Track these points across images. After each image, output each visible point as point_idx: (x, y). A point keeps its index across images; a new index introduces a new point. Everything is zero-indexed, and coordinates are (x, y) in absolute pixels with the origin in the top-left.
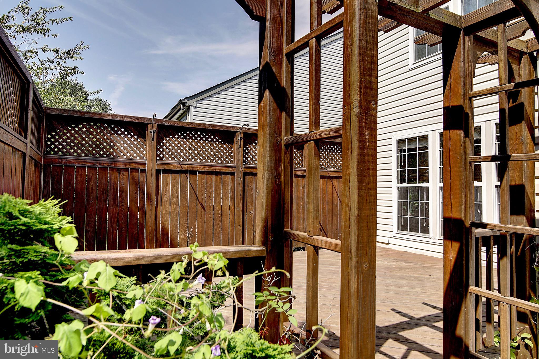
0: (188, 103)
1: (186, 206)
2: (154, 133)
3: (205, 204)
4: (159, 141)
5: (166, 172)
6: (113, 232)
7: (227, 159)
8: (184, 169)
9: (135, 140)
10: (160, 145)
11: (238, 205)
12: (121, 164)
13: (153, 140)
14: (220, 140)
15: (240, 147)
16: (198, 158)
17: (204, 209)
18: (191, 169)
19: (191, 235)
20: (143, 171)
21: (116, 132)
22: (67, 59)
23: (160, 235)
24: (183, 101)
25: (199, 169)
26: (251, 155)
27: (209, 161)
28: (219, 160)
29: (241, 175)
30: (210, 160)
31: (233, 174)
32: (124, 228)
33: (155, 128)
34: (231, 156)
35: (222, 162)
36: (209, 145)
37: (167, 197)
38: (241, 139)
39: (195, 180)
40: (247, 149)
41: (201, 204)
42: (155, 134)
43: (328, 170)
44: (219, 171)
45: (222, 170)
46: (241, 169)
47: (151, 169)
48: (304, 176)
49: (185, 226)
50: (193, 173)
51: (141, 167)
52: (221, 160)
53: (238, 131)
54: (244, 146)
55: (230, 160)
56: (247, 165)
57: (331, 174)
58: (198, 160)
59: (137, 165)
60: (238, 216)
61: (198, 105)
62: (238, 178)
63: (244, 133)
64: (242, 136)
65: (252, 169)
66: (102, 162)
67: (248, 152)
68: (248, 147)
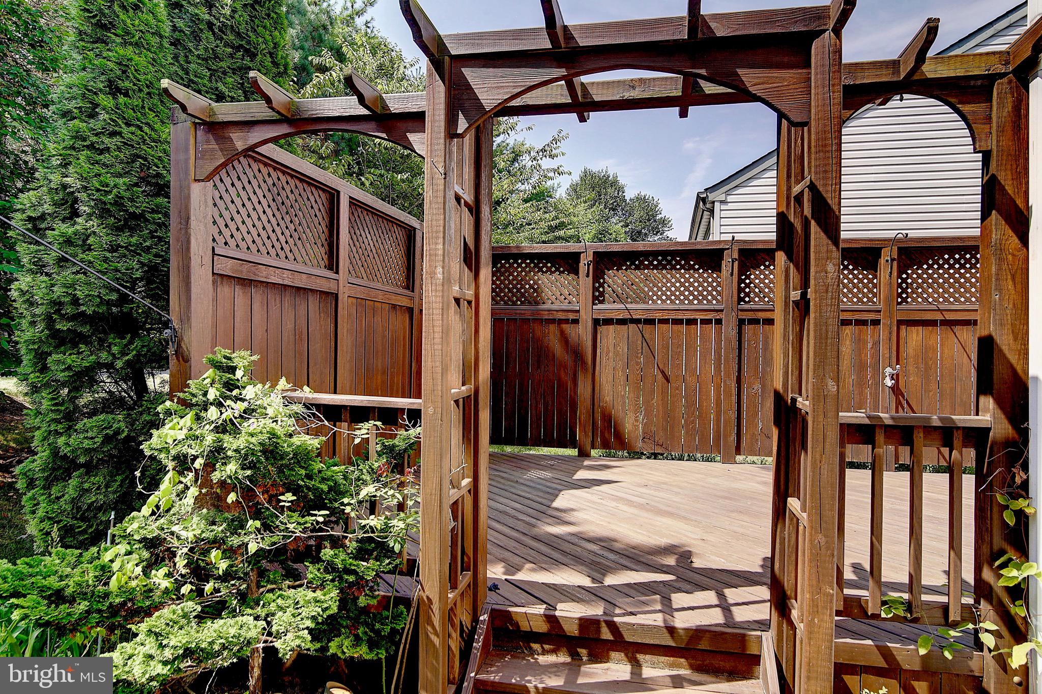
0: (711, 197)
1: (638, 375)
2: (589, 265)
3: (669, 373)
4: (597, 276)
5: (608, 322)
6: (536, 407)
7: (710, 298)
8: (634, 317)
9: (565, 279)
10: (599, 283)
11: (728, 375)
12: (546, 313)
13: (588, 276)
14: (697, 267)
15: (732, 274)
16: (659, 298)
17: (668, 381)
18: (644, 317)
19: (643, 420)
20: (576, 322)
21: (540, 270)
22: (544, 158)
23: (598, 417)
24: (702, 196)
25: (658, 316)
26: (755, 287)
27: (677, 302)
28: (694, 299)
29: (734, 323)
30: (680, 300)
31: (719, 322)
32: (550, 402)
33: (591, 258)
34: (717, 291)
35: (700, 302)
36: (678, 276)
37: (608, 359)
38: (733, 262)
39: (652, 333)
40: (748, 277)
41: (663, 372)
42: (591, 267)
43: (941, 307)
44: (692, 317)
45: (699, 316)
46: (733, 314)
47: (586, 318)
48: (876, 323)
49: (636, 405)
50: (650, 322)
51: (571, 316)
52: (698, 300)
53: (728, 247)
54: (742, 272)
55: (714, 298)
56: (747, 306)
57: (950, 316)
58: (659, 302)
59: (566, 314)
60: (728, 394)
61: (730, 198)
62: (729, 329)
63: (740, 250)
64: (736, 255)
65: (756, 313)
66: (523, 312)
67: (751, 283)
68: (750, 274)
